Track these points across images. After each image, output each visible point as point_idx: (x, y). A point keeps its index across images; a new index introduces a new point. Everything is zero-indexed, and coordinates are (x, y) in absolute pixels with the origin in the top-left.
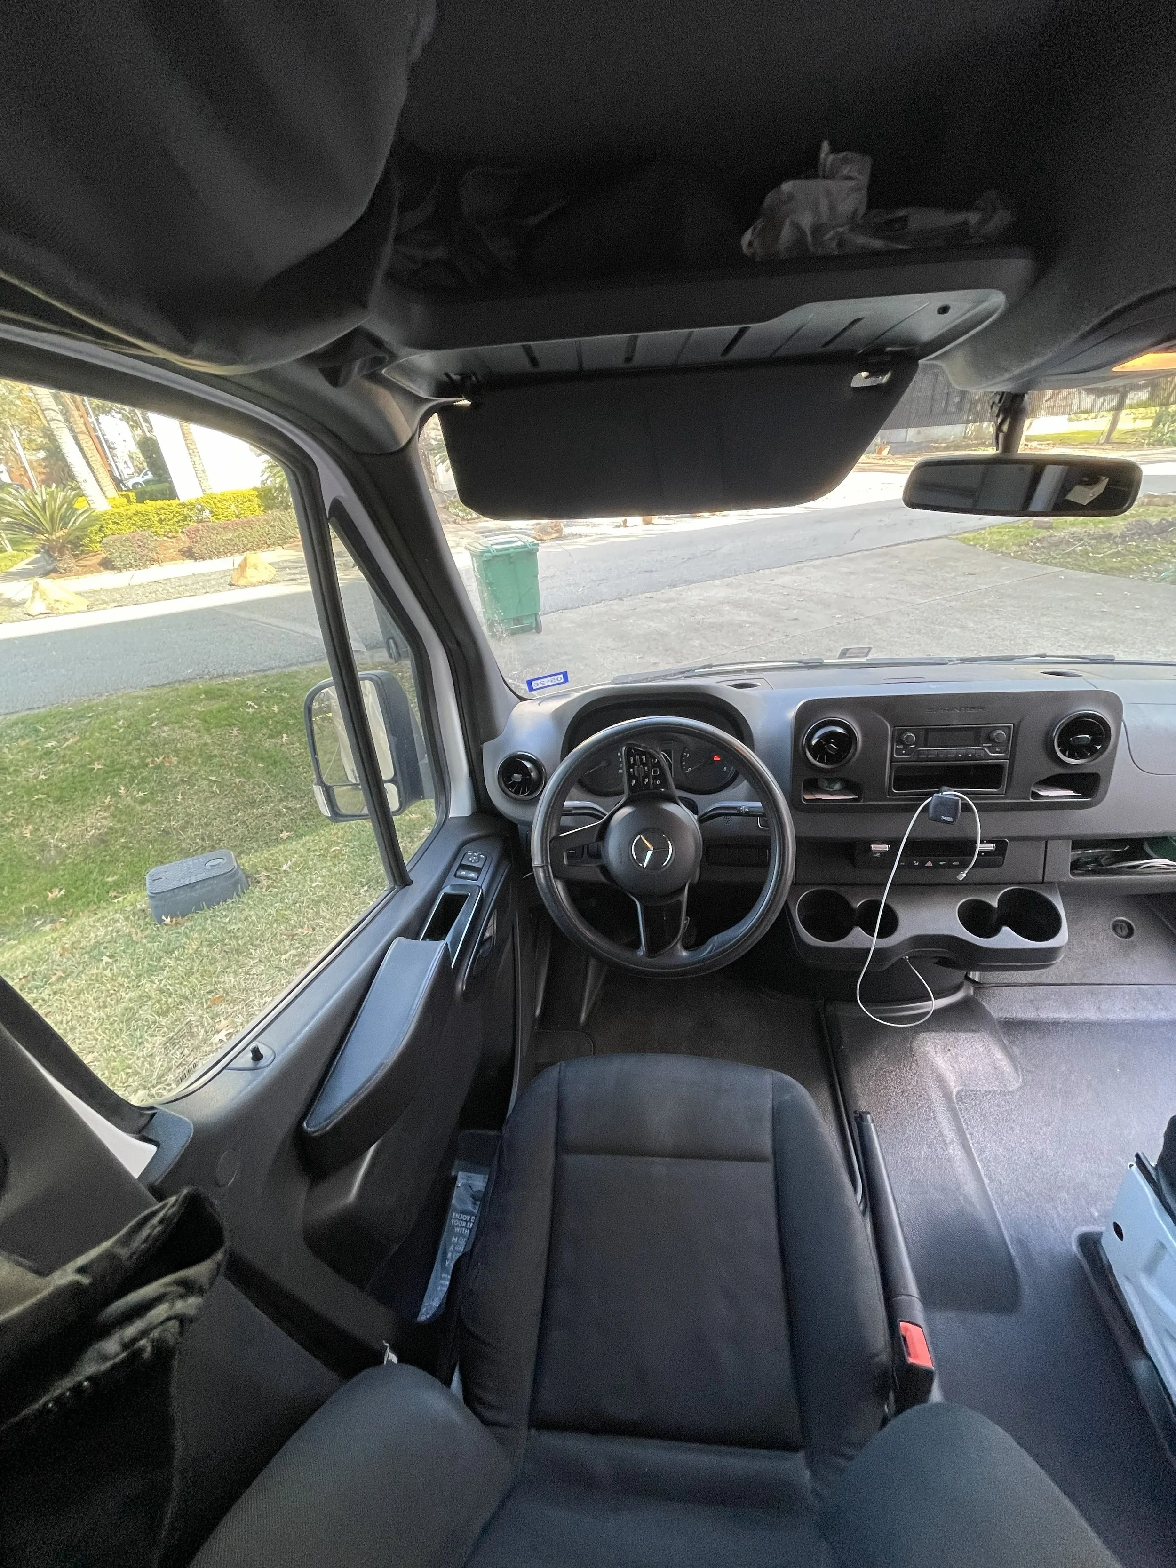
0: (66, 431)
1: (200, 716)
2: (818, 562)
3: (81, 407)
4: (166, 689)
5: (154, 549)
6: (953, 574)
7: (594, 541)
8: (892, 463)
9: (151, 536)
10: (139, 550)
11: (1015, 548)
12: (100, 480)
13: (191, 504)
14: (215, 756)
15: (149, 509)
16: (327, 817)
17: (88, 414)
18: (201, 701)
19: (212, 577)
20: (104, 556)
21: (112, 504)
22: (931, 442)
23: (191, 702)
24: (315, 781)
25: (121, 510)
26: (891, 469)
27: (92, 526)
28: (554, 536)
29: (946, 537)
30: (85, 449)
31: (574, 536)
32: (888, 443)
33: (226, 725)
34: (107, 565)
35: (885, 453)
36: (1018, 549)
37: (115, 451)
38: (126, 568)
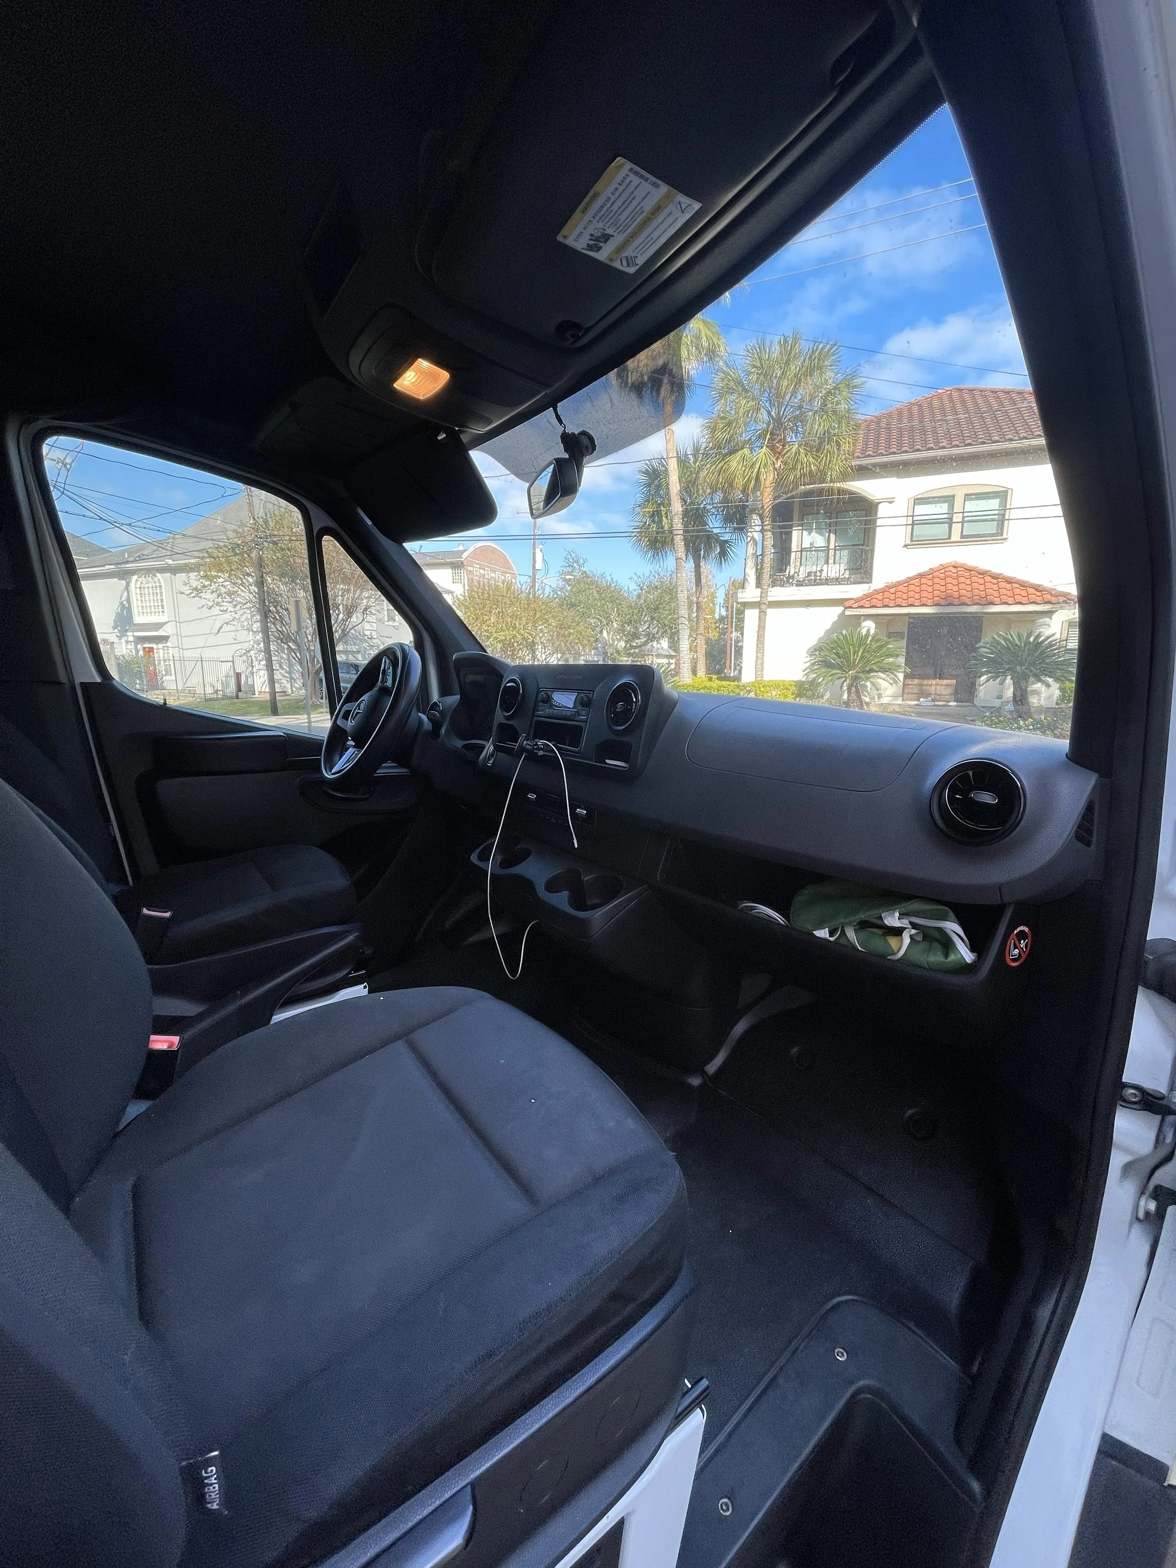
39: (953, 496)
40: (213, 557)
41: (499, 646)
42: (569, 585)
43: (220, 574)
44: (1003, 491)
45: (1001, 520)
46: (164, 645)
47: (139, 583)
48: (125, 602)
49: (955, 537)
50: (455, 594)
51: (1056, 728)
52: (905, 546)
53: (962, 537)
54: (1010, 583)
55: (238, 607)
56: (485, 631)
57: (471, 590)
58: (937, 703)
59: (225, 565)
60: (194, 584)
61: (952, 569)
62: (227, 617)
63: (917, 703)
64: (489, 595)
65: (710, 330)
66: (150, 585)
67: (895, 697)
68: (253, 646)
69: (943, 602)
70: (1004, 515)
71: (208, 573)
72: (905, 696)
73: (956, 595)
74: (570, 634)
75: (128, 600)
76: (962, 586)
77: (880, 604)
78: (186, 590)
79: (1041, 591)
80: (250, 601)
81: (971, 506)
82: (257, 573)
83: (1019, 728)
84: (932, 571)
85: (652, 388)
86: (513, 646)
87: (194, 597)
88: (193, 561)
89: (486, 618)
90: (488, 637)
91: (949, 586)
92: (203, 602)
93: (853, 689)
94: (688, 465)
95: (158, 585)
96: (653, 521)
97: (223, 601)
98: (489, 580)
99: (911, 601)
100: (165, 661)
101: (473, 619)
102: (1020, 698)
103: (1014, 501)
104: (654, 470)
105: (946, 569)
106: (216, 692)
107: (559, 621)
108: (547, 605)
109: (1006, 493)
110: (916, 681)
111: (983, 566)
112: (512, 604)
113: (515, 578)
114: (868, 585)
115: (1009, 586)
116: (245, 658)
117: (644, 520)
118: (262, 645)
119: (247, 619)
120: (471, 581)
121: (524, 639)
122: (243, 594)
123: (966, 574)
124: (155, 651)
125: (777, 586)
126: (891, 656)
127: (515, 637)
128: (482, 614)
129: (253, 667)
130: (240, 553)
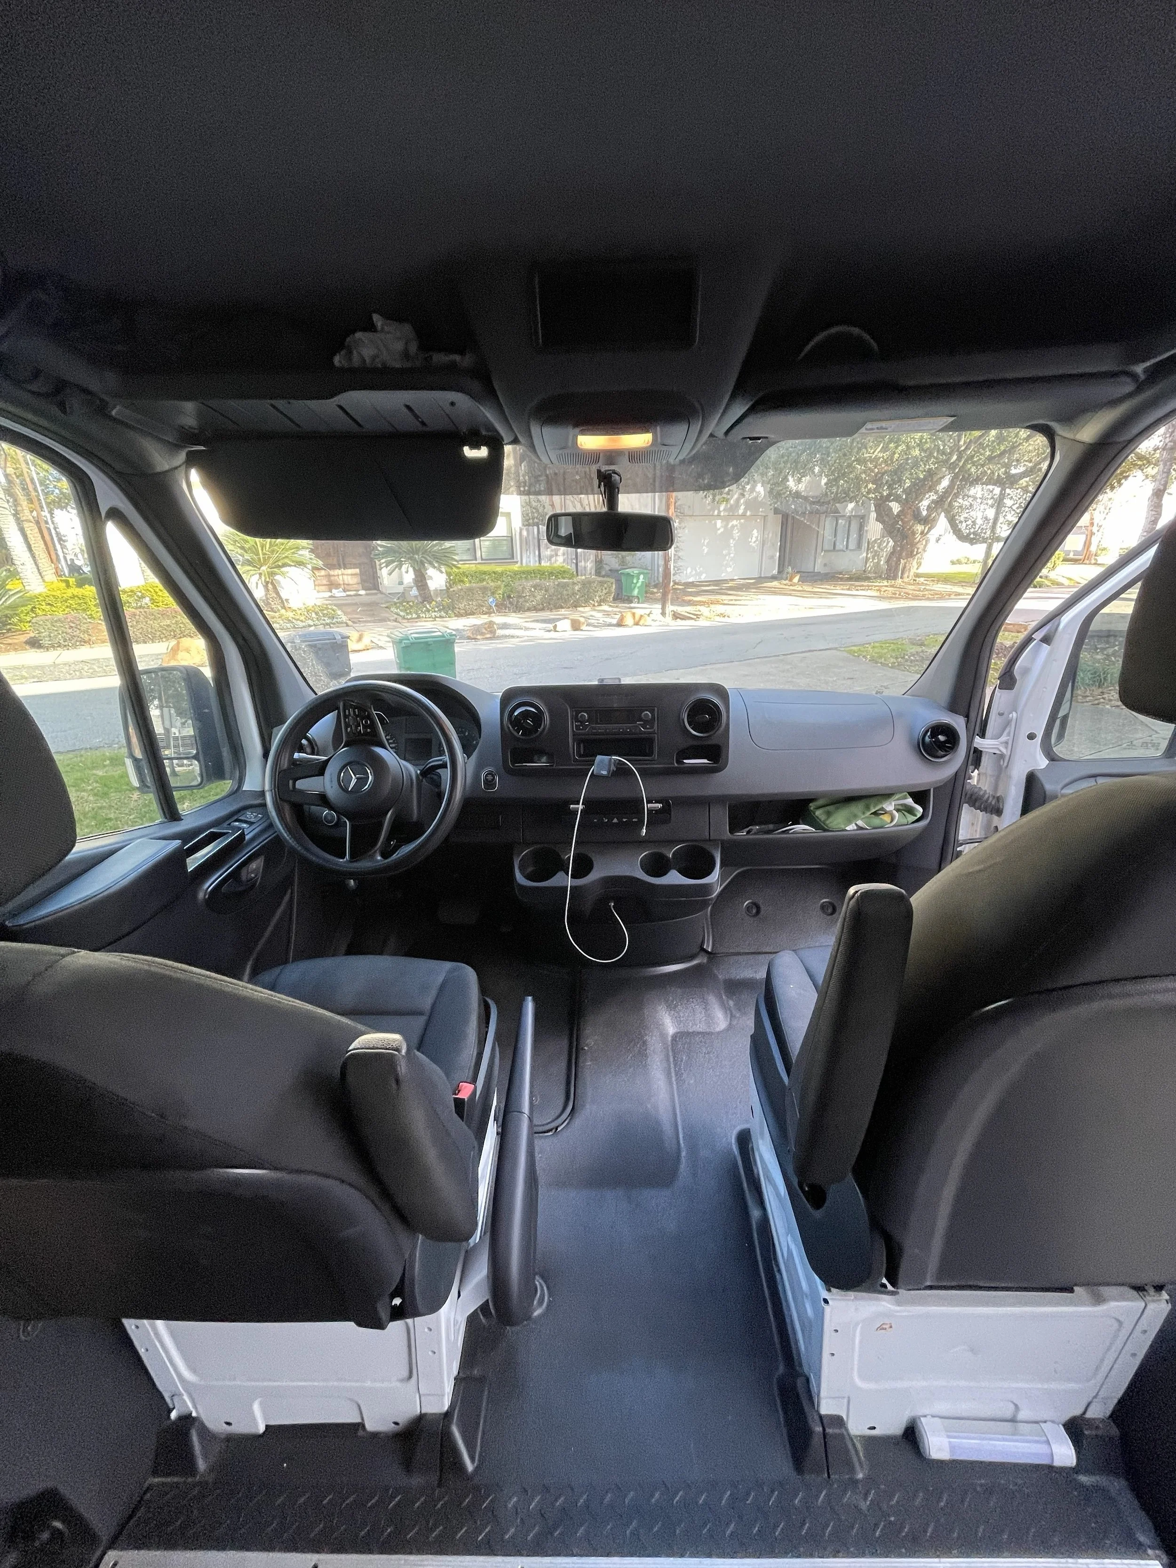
0: (11, 519)
1: (101, 780)
2: (718, 666)
3: (35, 500)
4: (71, 755)
5: (86, 632)
6: (835, 679)
7: (522, 642)
8: (800, 588)
9: (84, 618)
10: (70, 631)
11: (892, 660)
12: (40, 565)
13: (132, 591)
14: (110, 819)
15: (87, 593)
16: (137, 788)
17: (42, 507)
18: (105, 766)
19: (144, 659)
20: (32, 635)
21: (49, 588)
22: (837, 573)
23: (94, 768)
24: (126, 754)
25: (58, 593)
26: (799, 594)
27: (22, 606)
28: (488, 636)
29: (836, 649)
30: (29, 536)
31: (506, 637)
32: (798, 572)
33: (127, 790)
34: (34, 643)
35: (796, 580)
36: (895, 661)
37: (65, 544)
38: (53, 647)
51: (454, 608)
58: (349, 593)
63: (330, 594)
67: (308, 590)
72: (318, 588)
93: (270, 586)
102: (421, 581)
110: (324, 572)
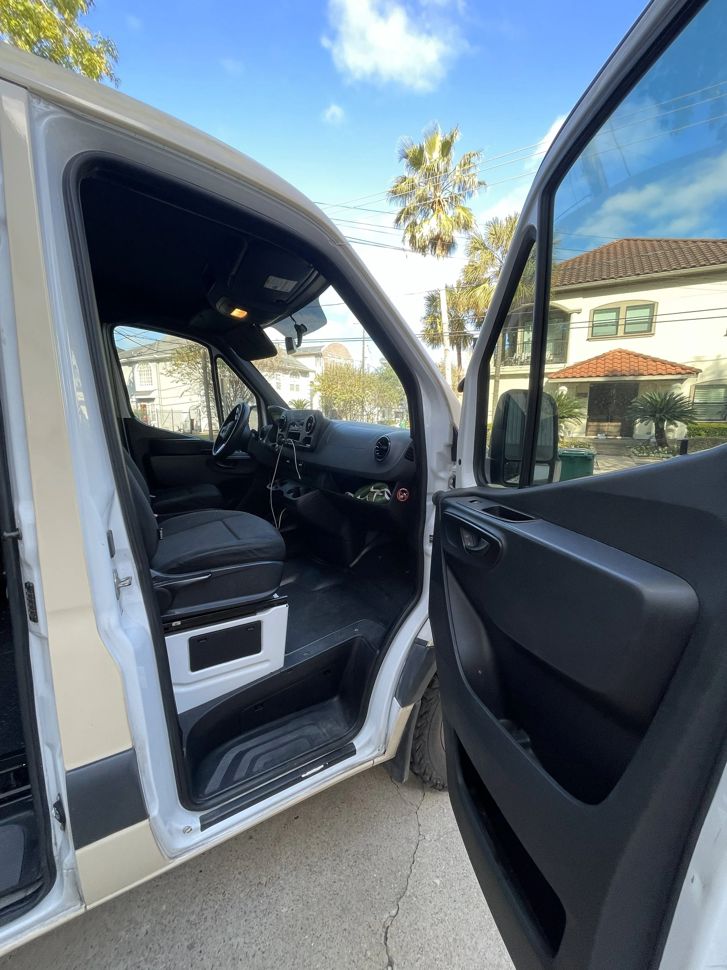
39: (619, 308)
40: (179, 353)
41: (342, 403)
42: (385, 366)
43: (183, 363)
44: (652, 304)
45: (651, 322)
46: (152, 403)
47: (139, 368)
48: (131, 379)
49: (621, 333)
50: (316, 372)
52: (588, 340)
53: (625, 333)
54: (654, 361)
55: (192, 382)
56: (334, 394)
57: (326, 370)
58: (609, 437)
59: (186, 358)
60: (169, 368)
61: (618, 353)
62: (187, 387)
63: (596, 437)
64: (336, 372)
65: (465, 212)
66: (145, 369)
67: (580, 433)
68: (201, 404)
69: (610, 374)
70: (652, 319)
71: (177, 362)
72: (588, 432)
73: (619, 369)
74: (385, 396)
75: (133, 378)
76: (623, 364)
77: (570, 376)
78: (164, 372)
79: (675, 367)
80: (199, 378)
81: (631, 314)
82: (203, 362)
83: (659, 452)
84: (604, 355)
85: (432, 247)
86: (351, 403)
87: (168, 376)
88: (168, 355)
89: (334, 386)
90: (336, 398)
91: (615, 364)
92: (174, 379)
94: (454, 293)
95: (149, 369)
96: (432, 328)
97: (184, 378)
98: (337, 363)
99: (590, 374)
100: (152, 412)
101: (327, 387)
102: (660, 433)
103: (660, 310)
104: (433, 296)
105: (614, 354)
106: (180, 430)
107: (378, 388)
108: (370, 379)
109: (654, 305)
110: (595, 423)
111: (638, 351)
112: (350, 378)
113: (353, 362)
114: (564, 364)
115: (654, 364)
116: (196, 411)
117: (427, 327)
118: (205, 404)
119: (197, 388)
120: (326, 364)
121: (358, 399)
122: (195, 374)
123: (627, 356)
124: (147, 407)
125: (507, 365)
126: (577, 408)
127: (352, 397)
128: (332, 384)
129: (200, 416)
130: (194, 351)
